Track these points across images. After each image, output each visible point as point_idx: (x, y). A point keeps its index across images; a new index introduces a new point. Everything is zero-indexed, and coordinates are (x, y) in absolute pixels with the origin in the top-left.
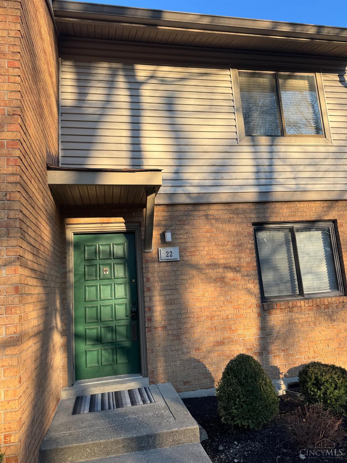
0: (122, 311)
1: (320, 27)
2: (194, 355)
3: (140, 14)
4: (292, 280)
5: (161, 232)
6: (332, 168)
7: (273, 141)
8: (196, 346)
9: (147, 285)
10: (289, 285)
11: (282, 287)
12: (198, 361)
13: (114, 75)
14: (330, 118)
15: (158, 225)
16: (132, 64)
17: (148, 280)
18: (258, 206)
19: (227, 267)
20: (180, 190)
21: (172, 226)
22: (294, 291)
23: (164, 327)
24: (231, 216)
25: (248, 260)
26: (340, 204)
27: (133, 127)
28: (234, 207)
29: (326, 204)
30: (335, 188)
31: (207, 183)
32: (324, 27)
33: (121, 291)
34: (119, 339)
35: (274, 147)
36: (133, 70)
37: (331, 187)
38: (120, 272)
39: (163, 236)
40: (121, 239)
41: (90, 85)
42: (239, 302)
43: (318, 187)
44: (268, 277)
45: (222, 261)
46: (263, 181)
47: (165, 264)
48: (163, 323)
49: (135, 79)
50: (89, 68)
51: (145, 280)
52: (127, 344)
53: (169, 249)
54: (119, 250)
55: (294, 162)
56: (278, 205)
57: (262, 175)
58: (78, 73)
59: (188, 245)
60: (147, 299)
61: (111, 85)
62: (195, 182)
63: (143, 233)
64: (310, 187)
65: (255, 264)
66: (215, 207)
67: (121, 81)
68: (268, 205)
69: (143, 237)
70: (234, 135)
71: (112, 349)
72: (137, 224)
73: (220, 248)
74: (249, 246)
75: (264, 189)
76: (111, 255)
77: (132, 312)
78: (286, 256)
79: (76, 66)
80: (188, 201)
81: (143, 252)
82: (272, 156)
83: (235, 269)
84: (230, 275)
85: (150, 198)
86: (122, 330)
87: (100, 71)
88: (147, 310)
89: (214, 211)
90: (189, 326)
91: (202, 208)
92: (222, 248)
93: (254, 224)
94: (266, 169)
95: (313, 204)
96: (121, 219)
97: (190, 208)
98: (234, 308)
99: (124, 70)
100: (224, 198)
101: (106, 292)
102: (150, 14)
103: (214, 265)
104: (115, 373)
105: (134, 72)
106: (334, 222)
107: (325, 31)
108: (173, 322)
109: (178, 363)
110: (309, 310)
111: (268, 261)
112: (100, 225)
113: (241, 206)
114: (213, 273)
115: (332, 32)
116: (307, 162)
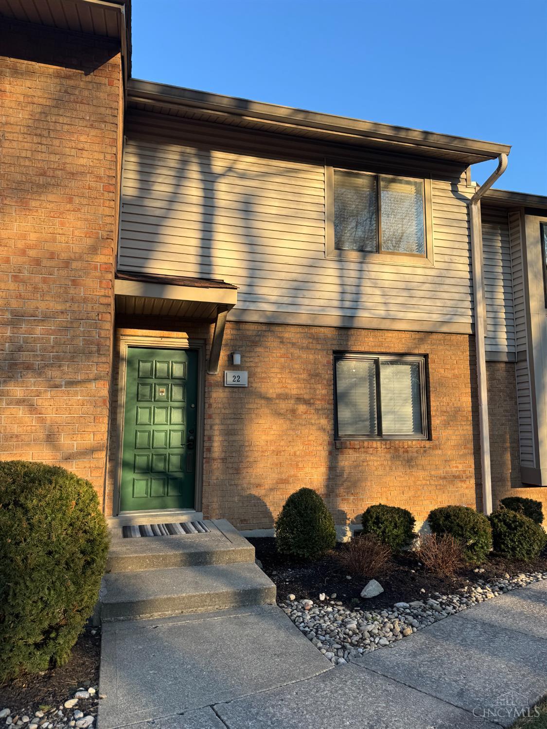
0: (176, 439)
1: (426, 133)
2: (255, 492)
4: (372, 418)
5: (229, 353)
6: (428, 294)
7: (364, 257)
8: (257, 481)
9: (209, 411)
10: (368, 423)
11: (361, 425)
12: (258, 499)
13: (184, 162)
14: (435, 235)
15: (226, 345)
16: (208, 150)
17: (210, 405)
18: (343, 332)
19: (299, 399)
20: (252, 306)
21: (242, 346)
22: (372, 431)
23: (224, 460)
24: (311, 340)
25: (324, 392)
26: (434, 336)
27: (204, 227)
28: (314, 330)
29: (418, 336)
30: (430, 318)
31: (286, 300)
32: (432, 134)
33: (177, 416)
34: (172, 468)
35: (363, 265)
36: (209, 158)
37: (425, 316)
38: (177, 393)
39: (231, 358)
40: (180, 357)
41: (159, 171)
42: (310, 438)
43: (411, 316)
44: (345, 414)
45: (294, 392)
46: (347, 304)
47: (230, 390)
48: (223, 455)
49: (210, 168)
50: (155, 150)
51: (207, 405)
52: (179, 475)
53: (237, 373)
54: (178, 370)
55: (387, 284)
56: (363, 332)
57: (348, 297)
59: (259, 370)
60: (207, 427)
61: (181, 176)
62: (273, 299)
63: (208, 353)
64: (401, 315)
65: (332, 397)
66: (292, 329)
67: (194, 171)
68: (352, 332)
69: (208, 357)
70: (321, 247)
71: (164, 480)
72: (202, 342)
73: (294, 376)
74: (327, 377)
75: (348, 313)
76: (170, 376)
77: (188, 440)
78: (367, 391)
79: (139, 147)
80: (262, 320)
81: (206, 373)
82: (361, 275)
83: (307, 402)
84: (302, 408)
85: (221, 316)
86: (175, 460)
87: (171, 156)
88: (206, 438)
89: (290, 334)
90: (251, 460)
91: (277, 329)
92: (296, 376)
93: (335, 352)
94: (354, 289)
95: (403, 335)
96: (185, 335)
97: (264, 328)
98: (303, 444)
99: (197, 155)
100: (303, 320)
101: (160, 416)
102: (235, 103)
103: (285, 397)
104: (163, 507)
105: (210, 160)
106: (426, 356)
107: (432, 139)
108: (234, 454)
109: (236, 499)
110: (386, 453)
111: (346, 394)
112: (159, 339)
113: (322, 329)
114: (283, 406)
115: (442, 141)
116: (402, 285)
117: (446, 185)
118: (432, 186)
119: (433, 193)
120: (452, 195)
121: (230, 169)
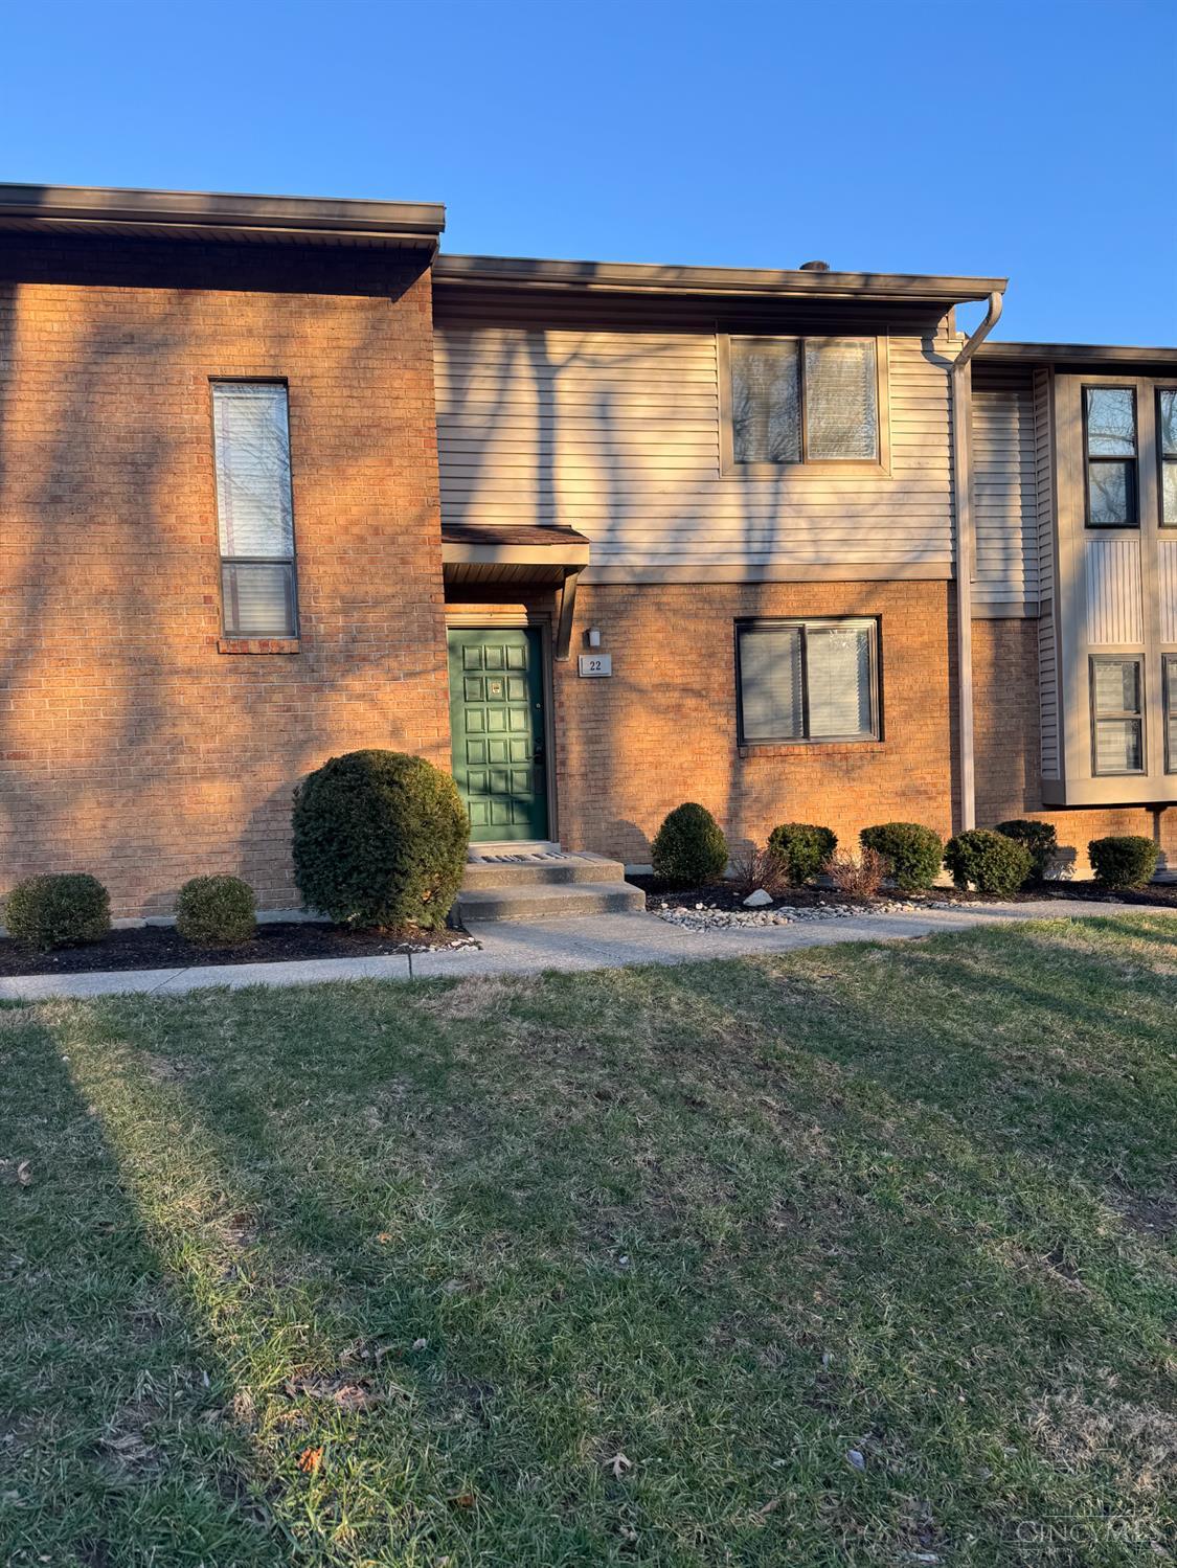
0: (520, 751)
1: (867, 277)
2: (628, 817)
3: (561, 271)
4: (795, 714)
5: (583, 630)
6: (885, 522)
7: (781, 473)
8: (631, 804)
9: (560, 712)
10: (790, 721)
11: (777, 726)
12: (633, 826)
13: (510, 354)
14: (894, 427)
15: (580, 619)
16: (541, 332)
17: (562, 704)
18: (748, 589)
19: (686, 690)
20: (615, 561)
21: (601, 620)
22: (796, 731)
23: (584, 776)
24: (700, 605)
25: (722, 679)
26: (894, 586)
27: (542, 449)
28: (705, 590)
29: (865, 587)
30: (885, 558)
31: (664, 548)
32: (877, 276)
33: (519, 720)
34: (516, 788)
35: (781, 484)
36: (542, 342)
37: (877, 557)
38: (517, 690)
39: (586, 636)
40: (519, 639)
41: (472, 373)
42: (702, 745)
43: (853, 557)
44: (754, 709)
45: (678, 681)
46: (756, 547)
47: (588, 681)
48: (583, 769)
49: (545, 358)
50: (467, 341)
51: (557, 704)
52: (527, 797)
53: (596, 658)
54: (516, 657)
55: (818, 510)
56: (780, 587)
57: (757, 535)
58: (450, 352)
59: (626, 652)
60: (559, 733)
61: (506, 374)
62: (644, 547)
63: (555, 632)
64: (839, 557)
65: (733, 686)
66: (673, 590)
67: (523, 365)
68: (764, 588)
69: (555, 637)
70: (715, 463)
71: (507, 804)
72: (546, 616)
73: (678, 658)
74: (726, 657)
75: (756, 560)
76: (504, 665)
77: (535, 752)
78: (788, 674)
79: (447, 339)
80: (628, 580)
81: (553, 660)
82: (777, 500)
83: (698, 694)
84: (691, 702)
85: (569, 580)
86: (521, 778)
87: (489, 347)
88: (558, 748)
89: (671, 597)
90: (621, 776)
91: (650, 591)
92: (681, 658)
93: (736, 620)
94: (765, 523)
95: (842, 588)
96: (521, 608)
97: (632, 590)
98: (694, 753)
99: (529, 342)
100: (686, 576)
101: (496, 720)
102: (577, 269)
103: (666, 687)
104: (510, 837)
105: (545, 346)
106: (878, 618)
107: (877, 285)
108: (597, 769)
109: (603, 826)
110: (815, 761)
111: (752, 683)
112: (488, 616)
113: (717, 588)
114: (662, 699)
115: (892, 285)
116: (839, 511)
117: (914, 343)
118: (890, 347)
119: (890, 358)
120: (923, 359)
121: (575, 356)
